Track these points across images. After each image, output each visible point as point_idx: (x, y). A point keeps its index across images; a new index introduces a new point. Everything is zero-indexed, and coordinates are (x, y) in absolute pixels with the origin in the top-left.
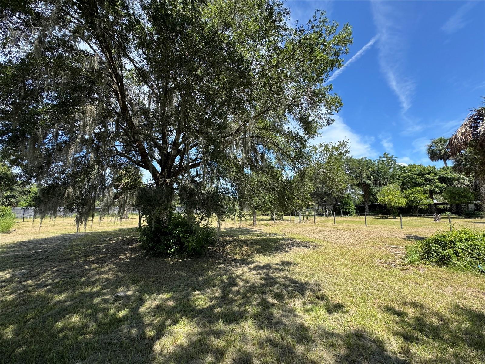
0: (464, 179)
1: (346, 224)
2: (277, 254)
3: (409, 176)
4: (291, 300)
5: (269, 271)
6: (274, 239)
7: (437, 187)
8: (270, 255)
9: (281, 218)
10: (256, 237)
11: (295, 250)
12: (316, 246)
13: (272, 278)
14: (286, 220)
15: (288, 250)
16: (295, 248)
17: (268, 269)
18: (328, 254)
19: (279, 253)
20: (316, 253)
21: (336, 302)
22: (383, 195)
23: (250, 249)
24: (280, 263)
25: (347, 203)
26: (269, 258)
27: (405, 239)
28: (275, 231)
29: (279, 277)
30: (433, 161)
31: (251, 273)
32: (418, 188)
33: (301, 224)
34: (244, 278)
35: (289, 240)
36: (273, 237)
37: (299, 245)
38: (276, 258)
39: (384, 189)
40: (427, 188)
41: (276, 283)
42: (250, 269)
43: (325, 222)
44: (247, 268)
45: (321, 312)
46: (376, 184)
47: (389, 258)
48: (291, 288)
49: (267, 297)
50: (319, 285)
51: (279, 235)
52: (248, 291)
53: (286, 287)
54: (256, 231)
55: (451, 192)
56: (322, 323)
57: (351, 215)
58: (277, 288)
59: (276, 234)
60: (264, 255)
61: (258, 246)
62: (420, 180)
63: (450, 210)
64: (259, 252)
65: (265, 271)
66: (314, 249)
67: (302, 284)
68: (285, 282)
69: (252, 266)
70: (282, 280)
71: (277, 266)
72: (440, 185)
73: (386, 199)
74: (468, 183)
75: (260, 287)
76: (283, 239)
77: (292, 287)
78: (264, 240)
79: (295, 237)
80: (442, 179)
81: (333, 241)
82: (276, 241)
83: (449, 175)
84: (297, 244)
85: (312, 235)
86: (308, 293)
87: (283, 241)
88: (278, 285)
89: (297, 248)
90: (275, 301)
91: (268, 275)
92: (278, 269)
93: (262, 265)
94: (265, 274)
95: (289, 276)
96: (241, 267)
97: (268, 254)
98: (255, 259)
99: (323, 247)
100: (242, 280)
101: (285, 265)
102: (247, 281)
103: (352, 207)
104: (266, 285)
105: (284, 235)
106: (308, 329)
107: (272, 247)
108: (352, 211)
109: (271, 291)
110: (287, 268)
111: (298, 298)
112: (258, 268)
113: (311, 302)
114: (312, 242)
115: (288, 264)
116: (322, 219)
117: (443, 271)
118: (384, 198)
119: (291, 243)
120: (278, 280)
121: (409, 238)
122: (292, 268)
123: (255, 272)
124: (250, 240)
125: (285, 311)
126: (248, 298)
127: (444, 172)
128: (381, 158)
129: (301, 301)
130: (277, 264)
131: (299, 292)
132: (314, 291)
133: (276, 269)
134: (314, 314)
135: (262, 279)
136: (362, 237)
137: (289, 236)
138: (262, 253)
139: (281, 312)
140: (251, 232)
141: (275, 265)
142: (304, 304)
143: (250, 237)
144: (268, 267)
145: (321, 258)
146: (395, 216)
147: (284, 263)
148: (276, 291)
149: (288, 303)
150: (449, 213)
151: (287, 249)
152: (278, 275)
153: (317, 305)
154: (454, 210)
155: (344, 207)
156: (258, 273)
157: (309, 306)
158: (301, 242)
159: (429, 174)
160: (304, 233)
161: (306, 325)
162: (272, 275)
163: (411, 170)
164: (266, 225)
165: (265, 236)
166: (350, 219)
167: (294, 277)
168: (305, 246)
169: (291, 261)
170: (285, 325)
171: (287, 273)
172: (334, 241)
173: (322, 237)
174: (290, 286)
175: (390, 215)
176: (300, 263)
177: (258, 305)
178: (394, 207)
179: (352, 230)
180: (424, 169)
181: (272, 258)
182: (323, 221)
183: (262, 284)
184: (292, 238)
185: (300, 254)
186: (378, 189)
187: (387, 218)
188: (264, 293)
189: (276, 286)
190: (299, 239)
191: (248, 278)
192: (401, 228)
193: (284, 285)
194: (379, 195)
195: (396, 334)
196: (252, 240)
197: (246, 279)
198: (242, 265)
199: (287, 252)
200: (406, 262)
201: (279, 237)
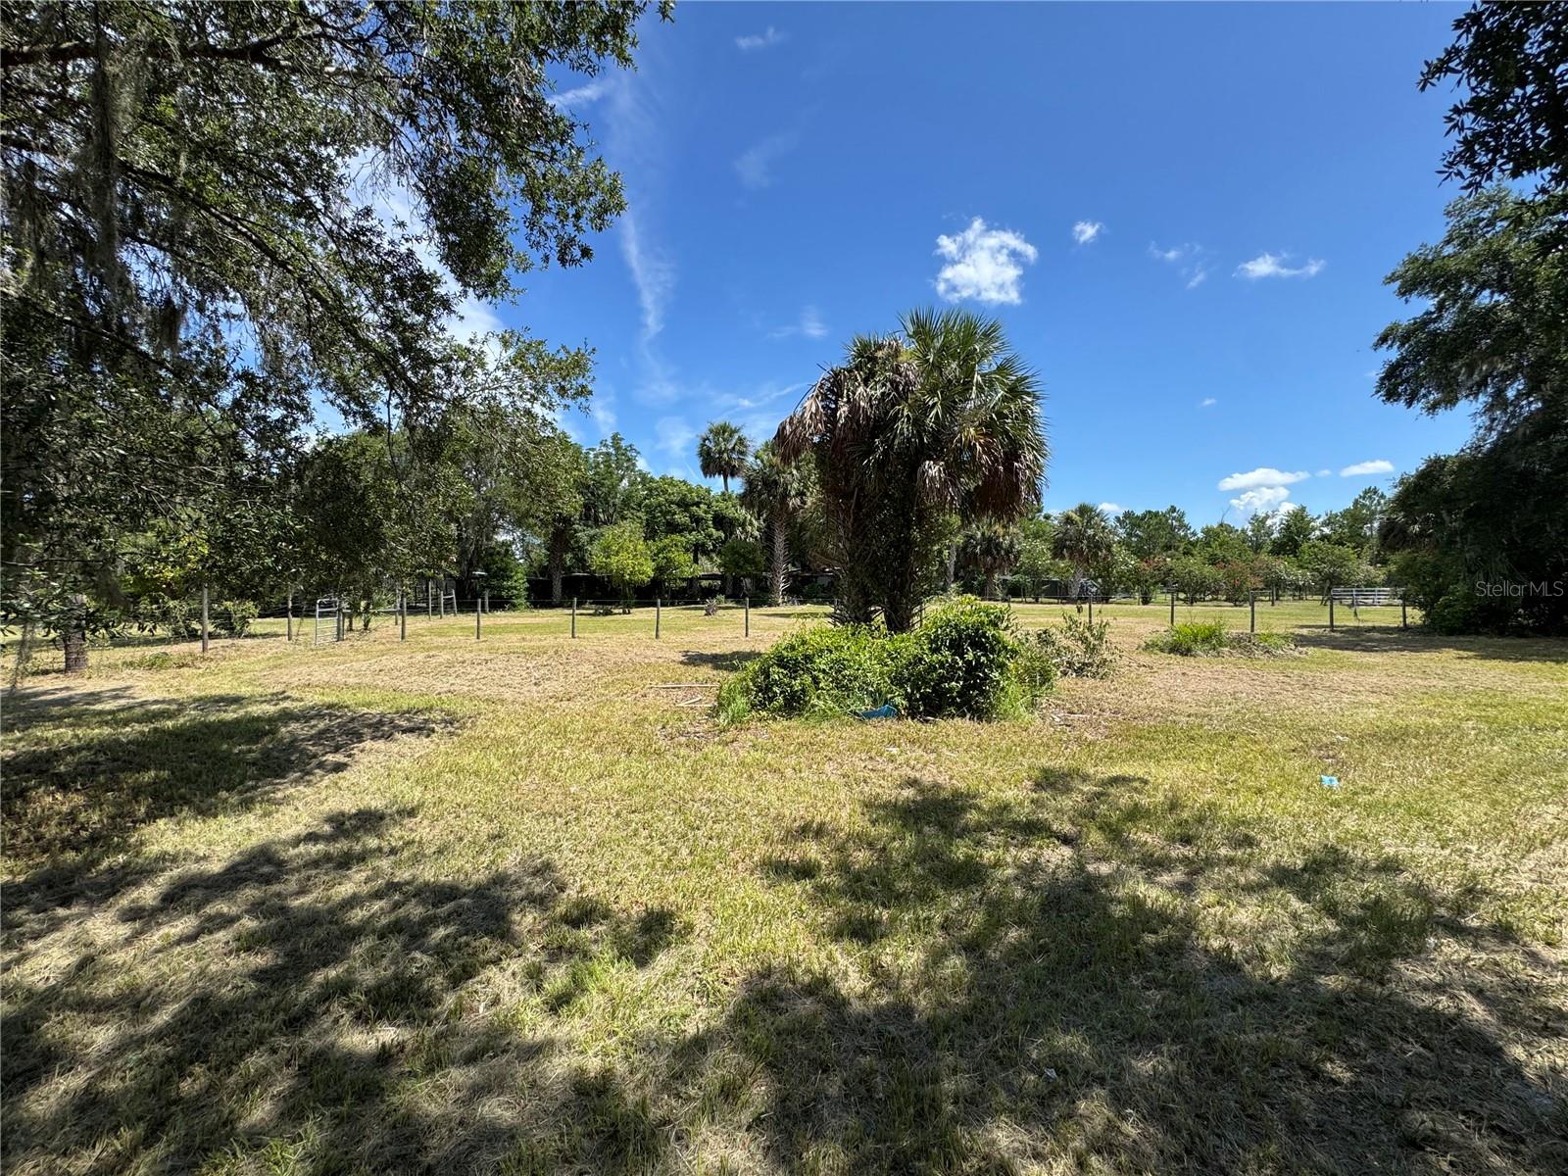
0: (751, 524)
1: (515, 637)
2: (286, 789)
3: (660, 505)
4: (473, 984)
5: (276, 888)
6: (237, 721)
7: (710, 536)
8: (246, 805)
9: (230, 626)
10: (107, 731)
11: (371, 755)
12: (450, 720)
13: (312, 919)
14: (264, 636)
15: (340, 758)
16: (368, 744)
17: (267, 880)
18: (511, 741)
19: (297, 781)
20: (468, 745)
21: (636, 911)
22: (606, 550)
23: (94, 803)
24: (327, 828)
25: (504, 570)
26: (250, 820)
27: (682, 663)
28: (223, 686)
29: (353, 901)
30: (705, 474)
31: (156, 937)
32: (677, 537)
33: (345, 645)
34: (108, 987)
35: (321, 717)
36: (230, 716)
37: (382, 728)
38: (289, 810)
39: (608, 532)
40: (692, 537)
41: (354, 934)
42: (133, 914)
43: (440, 635)
44: (111, 914)
45: (615, 976)
46: (588, 517)
47: (680, 720)
48: (441, 932)
49: (331, 1038)
50: (548, 867)
51: (252, 700)
52: (178, 1066)
53: (413, 934)
54: (96, 697)
55: (733, 550)
56: (644, 1021)
57: (514, 607)
58: (373, 958)
59: (237, 700)
60: (206, 812)
61: (149, 776)
62: (681, 518)
63: (722, 591)
64: (165, 803)
65: (250, 893)
66: (451, 734)
67: (480, 892)
68: (401, 912)
69: (148, 894)
70: (377, 905)
71: (315, 849)
72: (716, 533)
73: (614, 559)
74: (756, 533)
75: (259, 996)
76: (287, 716)
77: (446, 921)
78: (177, 734)
79: (347, 698)
80: (720, 521)
81: (506, 696)
82: (253, 729)
83: (731, 513)
84: (369, 726)
85: (419, 683)
86: (525, 920)
87: (293, 726)
88: (368, 943)
89: (380, 744)
90: (387, 1034)
91: (284, 910)
92: (327, 858)
93: (215, 867)
94: (256, 909)
95: (404, 875)
96: (56, 925)
97: (234, 799)
98: (152, 850)
99: (481, 721)
100: (97, 1009)
101: (357, 828)
102: (136, 1003)
103: (519, 581)
104: (295, 967)
105: (278, 697)
106: (606, 1080)
107: (239, 761)
108: (518, 597)
109: (342, 989)
110: (373, 842)
111: (496, 961)
112: (199, 893)
113: (557, 953)
114: (430, 709)
115: (369, 820)
116: (424, 624)
117: (796, 729)
118: (608, 557)
119: (340, 726)
120: (357, 915)
121: (694, 660)
122: (395, 834)
123: (184, 924)
124: (71, 751)
125: (471, 1059)
126: (195, 1106)
127: (722, 505)
128: (606, 446)
129: (515, 965)
130: (312, 837)
131: (488, 932)
132: (540, 901)
133: (315, 863)
134: (593, 1000)
135: (249, 943)
136: (586, 668)
137: (313, 698)
138: (187, 802)
139: (458, 1075)
140: (55, 710)
141: (302, 848)
142: (534, 977)
143: (61, 735)
144: (266, 869)
145: (496, 765)
146: (628, 607)
147: (343, 825)
148: (368, 977)
149: (459, 1010)
150: (722, 597)
151: (330, 757)
152: (345, 889)
153: (586, 956)
154: (729, 591)
155: (494, 582)
156: (210, 919)
157: (558, 978)
158: (383, 715)
159: (697, 504)
160: (383, 680)
161: (593, 1065)
162: (305, 900)
163: (665, 492)
164: (153, 665)
165: (170, 715)
166: (516, 621)
167: (428, 873)
168: (411, 730)
169: (376, 803)
170: (511, 1135)
171: (385, 864)
172: (508, 695)
173: (461, 685)
174: (431, 922)
175: (617, 604)
176: (421, 805)
177: (292, 1112)
178: (629, 583)
179: (551, 652)
180: (690, 491)
181: (266, 814)
182: (431, 630)
183: (259, 975)
184: (330, 706)
185: (405, 763)
186: (592, 532)
187: (611, 613)
188: (298, 1021)
189: (356, 950)
190: (369, 705)
191: (145, 974)
192: (657, 636)
193: (396, 928)
194: (595, 549)
195: (837, 935)
196: (88, 747)
197: (133, 989)
198: (61, 912)
199: (339, 767)
200: (722, 720)
201: (256, 710)
